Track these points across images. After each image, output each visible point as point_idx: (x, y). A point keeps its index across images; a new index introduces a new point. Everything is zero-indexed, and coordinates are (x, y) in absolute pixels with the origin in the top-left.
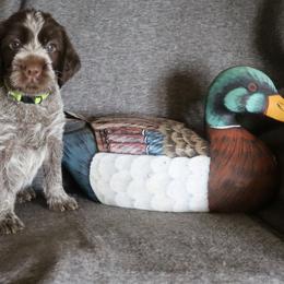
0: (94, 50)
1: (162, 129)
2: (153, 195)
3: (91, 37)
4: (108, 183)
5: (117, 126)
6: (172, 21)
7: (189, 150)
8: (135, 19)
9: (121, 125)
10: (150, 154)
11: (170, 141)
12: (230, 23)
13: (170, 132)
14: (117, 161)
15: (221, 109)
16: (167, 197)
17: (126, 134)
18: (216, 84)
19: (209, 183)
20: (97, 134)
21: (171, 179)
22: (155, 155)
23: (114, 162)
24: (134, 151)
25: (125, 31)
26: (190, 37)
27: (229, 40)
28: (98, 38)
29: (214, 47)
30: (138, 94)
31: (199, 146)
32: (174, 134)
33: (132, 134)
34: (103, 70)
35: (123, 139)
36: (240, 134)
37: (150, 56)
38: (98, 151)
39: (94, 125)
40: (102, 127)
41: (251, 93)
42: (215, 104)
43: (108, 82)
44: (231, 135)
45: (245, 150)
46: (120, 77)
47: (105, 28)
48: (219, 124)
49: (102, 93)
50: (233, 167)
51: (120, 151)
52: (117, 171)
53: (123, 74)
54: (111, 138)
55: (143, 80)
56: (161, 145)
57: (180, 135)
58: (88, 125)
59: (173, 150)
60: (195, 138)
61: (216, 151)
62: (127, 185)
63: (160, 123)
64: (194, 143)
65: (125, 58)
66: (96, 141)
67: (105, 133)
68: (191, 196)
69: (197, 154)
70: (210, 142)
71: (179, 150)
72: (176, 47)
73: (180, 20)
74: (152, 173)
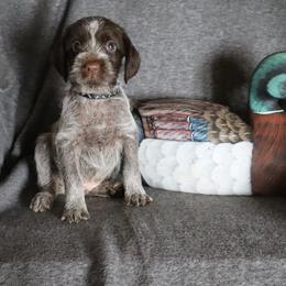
0: (141, 36)
2: (198, 179)
3: (139, 23)
4: (155, 167)
5: (163, 112)
6: (218, 7)
7: (232, 136)
9: (167, 111)
10: (195, 140)
11: (215, 128)
12: (276, 9)
13: (214, 119)
14: (163, 147)
15: (264, 95)
17: (172, 120)
19: (252, 168)
20: (144, 120)
21: (216, 165)
22: (200, 141)
23: (160, 148)
24: (179, 137)
25: (171, 16)
26: (235, 23)
27: (274, 26)
28: (145, 23)
29: (259, 34)
30: (184, 80)
32: (218, 121)
33: (177, 121)
34: (150, 56)
37: (196, 43)
38: (145, 137)
39: (141, 111)
40: (149, 113)
42: (258, 90)
43: (155, 67)
44: (273, 121)
46: (167, 62)
47: (152, 14)
48: (261, 109)
49: (149, 78)
51: (166, 137)
52: (163, 157)
53: (169, 59)
54: (157, 124)
55: (189, 66)
57: (224, 121)
58: (136, 112)
59: (217, 136)
61: (260, 137)
62: (173, 170)
64: (238, 129)
66: (143, 127)
67: (151, 119)
68: (235, 180)
69: (240, 140)
70: (253, 128)
71: (223, 136)
72: (222, 33)
73: (226, 6)
74: (197, 158)
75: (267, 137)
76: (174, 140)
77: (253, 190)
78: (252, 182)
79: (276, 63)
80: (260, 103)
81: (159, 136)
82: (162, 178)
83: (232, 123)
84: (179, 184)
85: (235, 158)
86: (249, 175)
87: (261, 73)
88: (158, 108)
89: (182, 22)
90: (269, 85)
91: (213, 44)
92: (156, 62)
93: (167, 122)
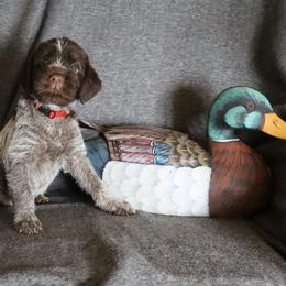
1: (169, 141)
3: (105, 54)
4: (119, 187)
6: (178, 41)
7: (192, 161)
8: (145, 38)
10: (158, 163)
11: (176, 153)
12: (231, 43)
13: (176, 144)
15: (222, 124)
17: (136, 145)
18: (218, 101)
20: (110, 144)
21: (177, 187)
22: (162, 164)
23: (124, 169)
24: (143, 160)
25: (135, 48)
26: (194, 55)
27: (229, 58)
28: (111, 55)
29: (216, 64)
32: (179, 146)
33: (141, 145)
35: (133, 149)
36: (238, 147)
37: (157, 72)
38: (110, 159)
39: (107, 135)
40: (114, 138)
41: (249, 111)
42: (217, 119)
43: (119, 94)
45: (243, 162)
46: (130, 90)
47: (117, 46)
49: (114, 104)
50: (232, 177)
52: (127, 178)
53: (133, 87)
54: (123, 148)
55: (150, 93)
56: (167, 156)
57: (185, 147)
58: (102, 135)
59: (178, 160)
62: (137, 190)
63: (166, 135)
64: (197, 154)
65: (135, 73)
66: (108, 150)
67: (117, 143)
68: (194, 202)
70: (211, 154)
71: (183, 161)
72: (181, 64)
73: (185, 40)
75: (224, 163)
76: (137, 162)
77: (210, 212)
78: (210, 205)
79: (233, 96)
80: (218, 132)
81: (124, 158)
83: (192, 149)
84: (141, 204)
86: (207, 198)
87: (220, 104)
88: (124, 133)
89: (145, 54)
90: (227, 116)
91: (173, 74)
92: (120, 90)
93: (131, 146)
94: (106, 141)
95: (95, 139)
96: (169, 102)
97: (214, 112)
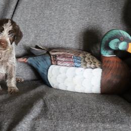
0: (51, 19)
3: (50, 13)
6: (86, 8)
8: (70, 6)
9: (63, 53)
10: (75, 66)
11: (84, 61)
12: (112, 9)
13: (85, 57)
14: (61, 69)
16: (82, 86)
17: (65, 57)
19: (101, 81)
20: (52, 56)
21: (84, 78)
22: (77, 67)
23: (59, 69)
26: (94, 15)
28: (53, 14)
29: (105, 19)
30: (70, 39)
31: (97, 64)
32: (86, 58)
33: (68, 57)
34: (55, 29)
35: (63, 59)
36: (115, 59)
37: (76, 23)
38: (52, 64)
40: (54, 54)
42: (105, 45)
43: (57, 33)
44: (112, 60)
46: (62, 31)
47: (56, 10)
48: (106, 54)
49: (54, 38)
52: (60, 73)
54: (58, 58)
56: (80, 63)
57: (89, 59)
58: (48, 53)
60: (95, 60)
61: (105, 67)
63: (80, 53)
65: (65, 23)
67: (55, 56)
69: (96, 68)
71: (88, 65)
72: (88, 19)
74: (76, 75)
75: (108, 67)
77: (101, 91)
78: (101, 87)
80: (106, 51)
81: (59, 64)
82: (59, 83)
83: (92, 60)
84: (67, 87)
85: (93, 76)
86: (100, 84)
87: (106, 38)
88: (59, 51)
89: (70, 14)
91: (83, 24)
92: (57, 31)
94: (50, 55)
95: (44, 54)
96: (82, 38)
97: (104, 42)
